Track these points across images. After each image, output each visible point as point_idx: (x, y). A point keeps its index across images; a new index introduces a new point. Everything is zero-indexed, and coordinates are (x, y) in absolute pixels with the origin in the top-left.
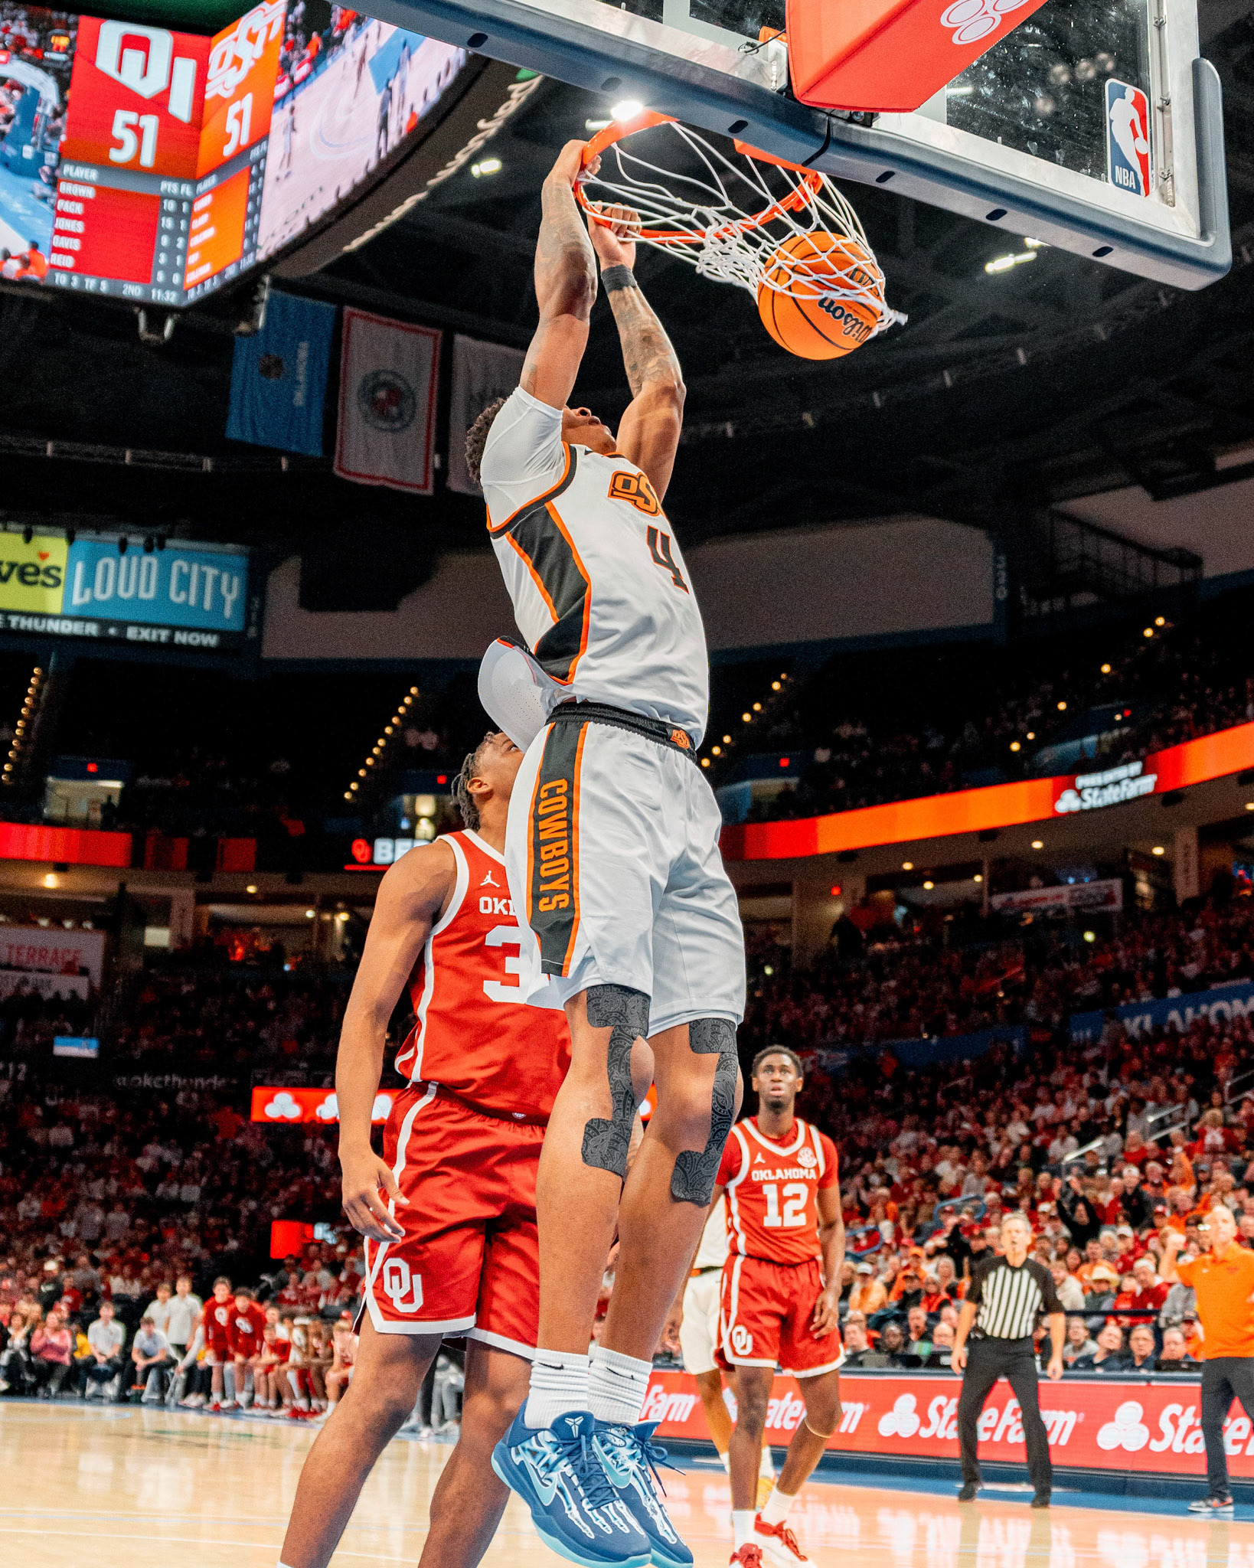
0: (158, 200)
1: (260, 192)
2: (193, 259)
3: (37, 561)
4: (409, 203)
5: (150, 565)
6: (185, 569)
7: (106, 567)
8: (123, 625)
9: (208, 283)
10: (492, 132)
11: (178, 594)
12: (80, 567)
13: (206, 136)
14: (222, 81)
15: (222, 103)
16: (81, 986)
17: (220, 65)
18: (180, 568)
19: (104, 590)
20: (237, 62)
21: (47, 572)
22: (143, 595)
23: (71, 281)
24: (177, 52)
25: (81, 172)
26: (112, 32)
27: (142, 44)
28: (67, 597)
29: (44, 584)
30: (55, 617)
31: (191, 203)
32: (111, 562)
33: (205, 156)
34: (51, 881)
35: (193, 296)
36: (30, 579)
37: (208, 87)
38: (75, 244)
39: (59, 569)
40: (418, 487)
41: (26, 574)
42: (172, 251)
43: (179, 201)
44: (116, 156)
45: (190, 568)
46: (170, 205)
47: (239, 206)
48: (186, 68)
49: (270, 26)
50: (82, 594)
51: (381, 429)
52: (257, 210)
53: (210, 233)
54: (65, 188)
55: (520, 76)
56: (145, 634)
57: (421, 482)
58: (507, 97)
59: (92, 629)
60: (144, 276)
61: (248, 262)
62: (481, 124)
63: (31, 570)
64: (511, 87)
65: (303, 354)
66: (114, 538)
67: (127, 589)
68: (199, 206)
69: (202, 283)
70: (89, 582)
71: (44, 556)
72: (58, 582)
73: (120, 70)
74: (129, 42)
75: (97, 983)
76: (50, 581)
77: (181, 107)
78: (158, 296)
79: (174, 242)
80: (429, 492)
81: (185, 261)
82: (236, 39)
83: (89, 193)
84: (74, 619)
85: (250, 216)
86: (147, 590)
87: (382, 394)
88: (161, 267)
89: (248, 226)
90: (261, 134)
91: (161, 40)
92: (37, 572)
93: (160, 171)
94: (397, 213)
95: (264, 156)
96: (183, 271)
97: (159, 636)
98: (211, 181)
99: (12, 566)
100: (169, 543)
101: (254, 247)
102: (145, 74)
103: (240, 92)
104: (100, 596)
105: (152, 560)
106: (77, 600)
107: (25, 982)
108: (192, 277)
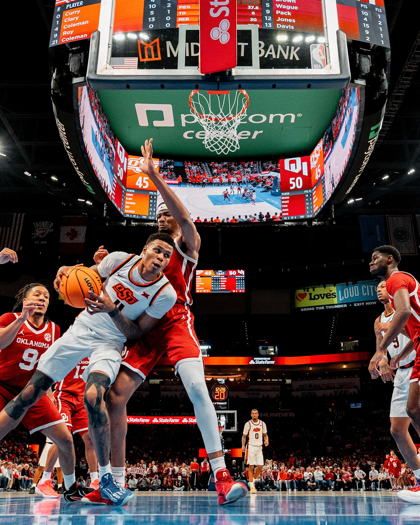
0: (304, 195)
1: (325, 186)
2: (314, 206)
3: (330, 292)
4: (357, 178)
5: (356, 288)
6: (365, 287)
7: (346, 290)
8: (353, 303)
9: (318, 211)
10: (370, 154)
11: (365, 294)
12: (340, 291)
13: (312, 178)
14: (313, 164)
15: (314, 169)
16: (356, 391)
17: (312, 161)
18: (364, 287)
19: (347, 296)
20: (315, 159)
21: (332, 294)
22: (356, 295)
23: (287, 218)
24: (302, 161)
25: (286, 194)
26: (287, 161)
27: (294, 162)
28: (338, 299)
29: (332, 297)
30: (336, 305)
31: (312, 194)
32: (347, 289)
33: (313, 182)
34: (345, 367)
35: (315, 214)
36: (329, 297)
37: (311, 167)
38: (287, 210)
39: (335, 293)
40: (414, 254)
41: (327, 296)
42: (309, 206)
43: (309, 194)
44: (291, 188)
45: (366, 287)
46: (307, 196)
47: (321, 190)
48: (305, 164)
49: (320, 148)
50: (342, 298)
51: (401, 242)
52: (325, 191)
53: (317, 199)
54: (283, 198)
55: (370, 138)
56: (358, 304)
57: (414, 252)
58: (369, 144)
59: (345, 306)
60: (304, 213)
61: (324, 203)
62: (365, 153)
63: (329, 295)
64: (369, 142)
65: (378, 229)
66: (345, 283)
67: (352, 295)
68: (313, 194)
69: (317, 211)
70: (342, 295)
71: (331, 291)
72: (335, 296)
73: (290, 169)
74: (291, 162)
75: (360, 389)
76: (334, 296)
77: (305, 173)
78: (308, 216)
79: (310, 204)
80: (417, 254)
81: (313, 207)
82: (314, 154)
83: (288, 198)
84: (341, 304)
85: (323, 192)
86: (357, 294)
87: (400, 233)
88: (308, 210)
89: (324, 195)
90: (323, 173)
91: (298, 160)
92: (330, 295)
93: (304, 188)
94: (355, 181)
95: (324, 178)
96: (313, 209)
97: (362, 304)
98: (315, 187)
99: (324, 295)
100: (358, 282)
101: (325, 199)
102: (296, 168)
103: (317, 165)
104: (345, 297)
105: (356, 287)
106: (341, 300)
107: (342, 391)
108: (315, 210)
